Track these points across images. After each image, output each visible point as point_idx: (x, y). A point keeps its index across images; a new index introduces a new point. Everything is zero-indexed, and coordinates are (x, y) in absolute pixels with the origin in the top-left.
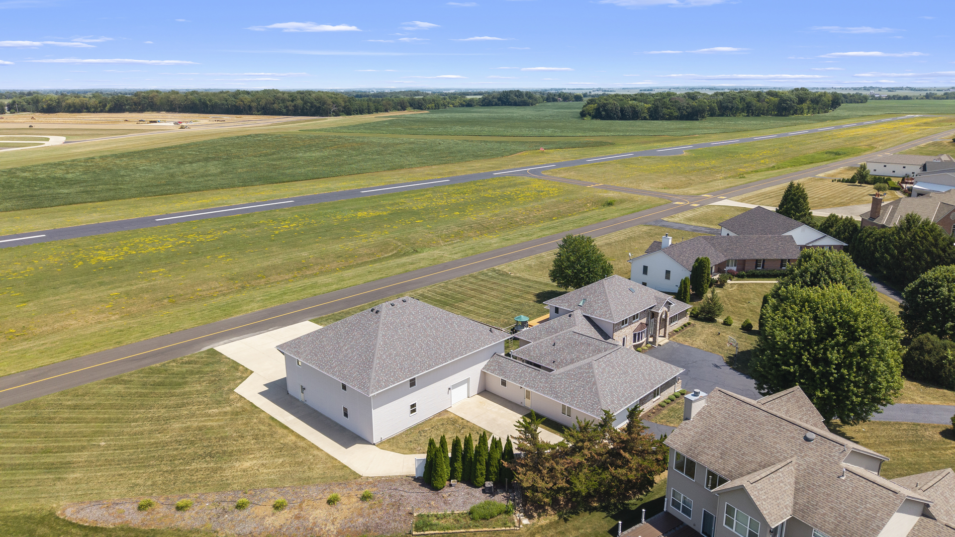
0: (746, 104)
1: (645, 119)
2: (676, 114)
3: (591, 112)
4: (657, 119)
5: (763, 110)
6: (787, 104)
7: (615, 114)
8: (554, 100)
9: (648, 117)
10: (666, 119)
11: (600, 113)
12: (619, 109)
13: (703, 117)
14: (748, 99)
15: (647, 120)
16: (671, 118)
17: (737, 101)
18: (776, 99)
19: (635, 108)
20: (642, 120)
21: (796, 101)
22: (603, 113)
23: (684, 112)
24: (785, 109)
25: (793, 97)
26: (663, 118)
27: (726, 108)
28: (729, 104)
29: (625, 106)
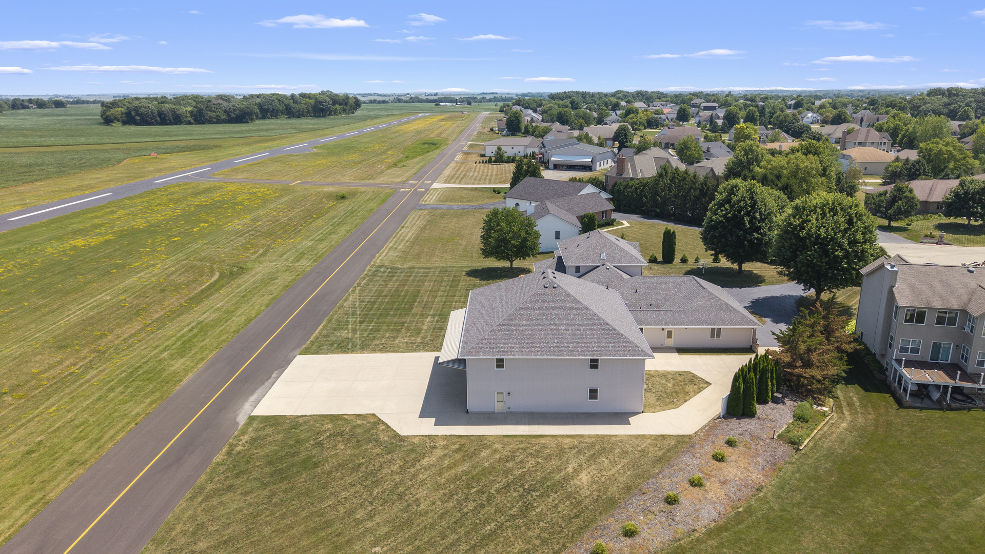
0: (285, 105)
1: (189, 123)
2: (224, 117)
3: (119, 116)
4: (203, 123)
5: (303, 112)
6: (323, 105)
7: (152, 119)
8: (24, 107)
9: (192, 121)
10: (214, 123)
11: (133, 118)
12: (156, 112)
13: (252, 120)
14: (286, 102)
15: (192, 124)
16: (219, 121)
17: (276, 103)
18: (312, 101)
19: (175, 112)
20: (186, 124)
21: (331, 103)
22: (137, 118)
23: (233, 115)
24: (322, 110)
25: (327, 99)
26: (210, 121)
27: (267, 110)
28: (270, 106)
29: (164, 109)
